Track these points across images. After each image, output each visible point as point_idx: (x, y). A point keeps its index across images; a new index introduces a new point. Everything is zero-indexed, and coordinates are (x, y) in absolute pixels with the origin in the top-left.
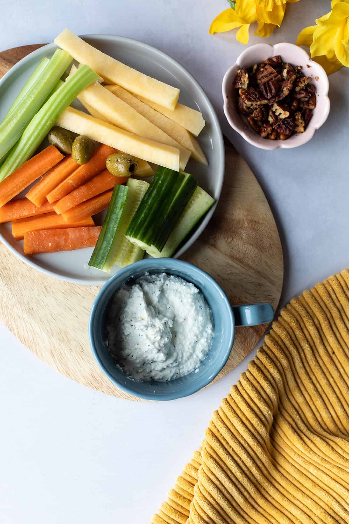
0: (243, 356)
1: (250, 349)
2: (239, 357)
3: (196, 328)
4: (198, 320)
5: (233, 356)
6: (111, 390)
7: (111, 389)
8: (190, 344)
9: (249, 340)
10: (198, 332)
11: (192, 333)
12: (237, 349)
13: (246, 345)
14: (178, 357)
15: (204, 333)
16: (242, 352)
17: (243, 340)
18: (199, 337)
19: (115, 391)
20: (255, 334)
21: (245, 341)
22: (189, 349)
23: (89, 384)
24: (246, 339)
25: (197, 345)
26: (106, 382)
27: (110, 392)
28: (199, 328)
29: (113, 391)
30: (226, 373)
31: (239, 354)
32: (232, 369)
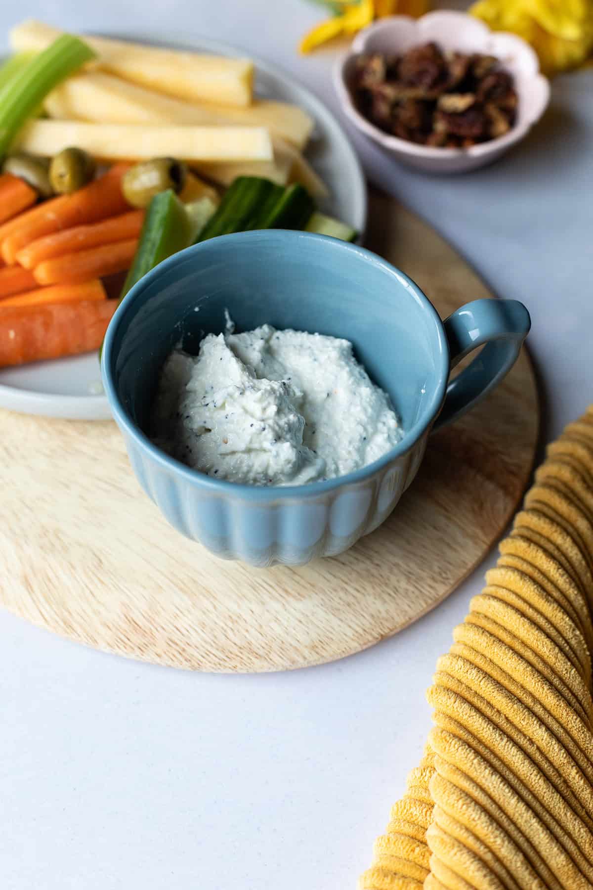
0: (484, 542)
2: (476, 543)
3: (359, 408)
4: (360, 395)
5: (462, 543)
6: (178, 648)
7: (177, 644)
8: (350, 442)
9: (489, 505)
10: (364, 418)
11: (352, 419)
12: (466, 526)
13: (486, 517)
14: (327, 469)
15: (380, 425)
16: (479, 533)
17: (476, 507)
18: (370, 430)
19: (187, 648)
20: (500, 493)
21: (481, 507)
22: (349, 453)
23: (122, 641)
24: (482, 504)
25: (368, 449)
26: (163, 629)
27: (176, 653)
28: (365, 410)
29: (184, 650)
30: (452, 582)
31: (474, 538)
32: (464, 571)
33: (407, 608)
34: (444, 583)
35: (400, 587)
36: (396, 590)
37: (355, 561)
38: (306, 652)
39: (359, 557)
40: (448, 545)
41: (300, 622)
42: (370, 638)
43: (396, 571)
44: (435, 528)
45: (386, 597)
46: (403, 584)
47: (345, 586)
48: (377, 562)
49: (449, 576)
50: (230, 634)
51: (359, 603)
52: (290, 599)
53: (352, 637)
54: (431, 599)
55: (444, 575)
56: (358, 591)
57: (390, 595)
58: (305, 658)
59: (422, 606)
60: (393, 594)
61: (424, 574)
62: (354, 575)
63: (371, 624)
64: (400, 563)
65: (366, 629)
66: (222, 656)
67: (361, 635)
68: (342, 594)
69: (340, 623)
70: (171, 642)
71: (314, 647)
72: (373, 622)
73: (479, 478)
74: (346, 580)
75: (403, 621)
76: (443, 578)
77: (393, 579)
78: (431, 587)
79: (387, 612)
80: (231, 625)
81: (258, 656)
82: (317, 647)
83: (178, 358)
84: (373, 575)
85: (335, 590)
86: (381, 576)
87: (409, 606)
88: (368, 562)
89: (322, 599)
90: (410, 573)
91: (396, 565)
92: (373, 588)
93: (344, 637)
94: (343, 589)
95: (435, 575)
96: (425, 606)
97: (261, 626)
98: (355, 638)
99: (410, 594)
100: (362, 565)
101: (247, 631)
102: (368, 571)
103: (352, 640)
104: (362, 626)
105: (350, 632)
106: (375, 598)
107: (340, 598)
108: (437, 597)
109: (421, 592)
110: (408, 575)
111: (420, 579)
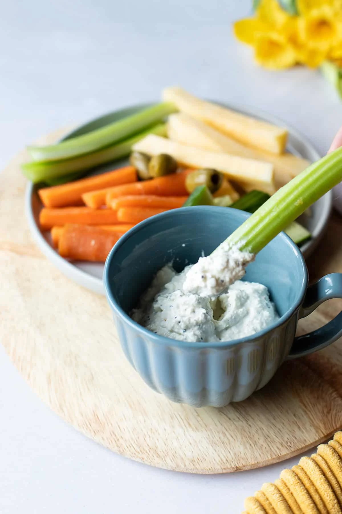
0: (322, 432)
1: (334, 425)
2: (317, 432)
5: (308, 428)
6: (115, 438)
7: (115, 435)
9: (334, 412)
11: (251, 327)
12: (315, 420)
13: (330, 419)
16: (322, 426)
17: (325, 411)
19: (120, 440)
21: (328, 412)
23: (87, 425)
24: (330, 410)
26: (112, 425)
27: (113, 441)
29: (118, 440)
30: (293, 450)
31: (317, 428)
32: (303, 446)
33: (258, 456)
34: (287, 448)
35: (258, 442)
36: (255, 443)
37: (238, 419)
38: (187, 463)
39: (241, 418)
40: (299, 427)
41: (191, 444)
42: (229, 467)
43: (259, 432)
44: (294, 415)
45: (248, 446)
46: (261, 441)
47: (225, 431)
48: (250, 424)
49: (292, 446)
50: (148, 439)
51: (229, 443)
52: (190, 430)
53: (218, 462)
54: (276, 456)
55: (289, 444)
56: (232, 437)
57: (251, 445)
58: (185, 466)
59: (268, 457)
60: (253, 445)
61: (277, 440)
62: (233, 427)
63: (232, 458)
64: (264, 429)
65: (228, 460)
66: (139, 450)
67: (224, 463)
68: (222, 436)
69: (214, 452)
70: (113, 433)
71: (193, 461)
72: (234, 457)
73: (334, 395)
74: (227, 428)
75: (253, 463)
76: (288, 446)
77: (256, 436)
78: (278, 448)
79: (245, 454)
80: (149, 433)
81: (159, 456)
82: (195, 461)
83: (167, 270)
84: (244, 431)
85: (218, 432)
86: (250, 433)
87: (260, 455)
88: (245, 422)
89: (209, 435)
90: (268, 436)
91: (261, 429)
92: (242, 438)
93: (213, 460)
94: (223, 433)
95: (284, 443)
96: (270, 458)
97: (167, 440)
98: (220, 463)
99: (264, 448)
100: (240, 423)
101: (158, 440)
102: (243, 427)
103: (218, 464)
104: (226, 457)
105: (218, 459)
106: (241, 444)
107: (220, 438)
108: (280, 455)
109: (271, 449)
110: (267, 437)
111: (273, 441)
